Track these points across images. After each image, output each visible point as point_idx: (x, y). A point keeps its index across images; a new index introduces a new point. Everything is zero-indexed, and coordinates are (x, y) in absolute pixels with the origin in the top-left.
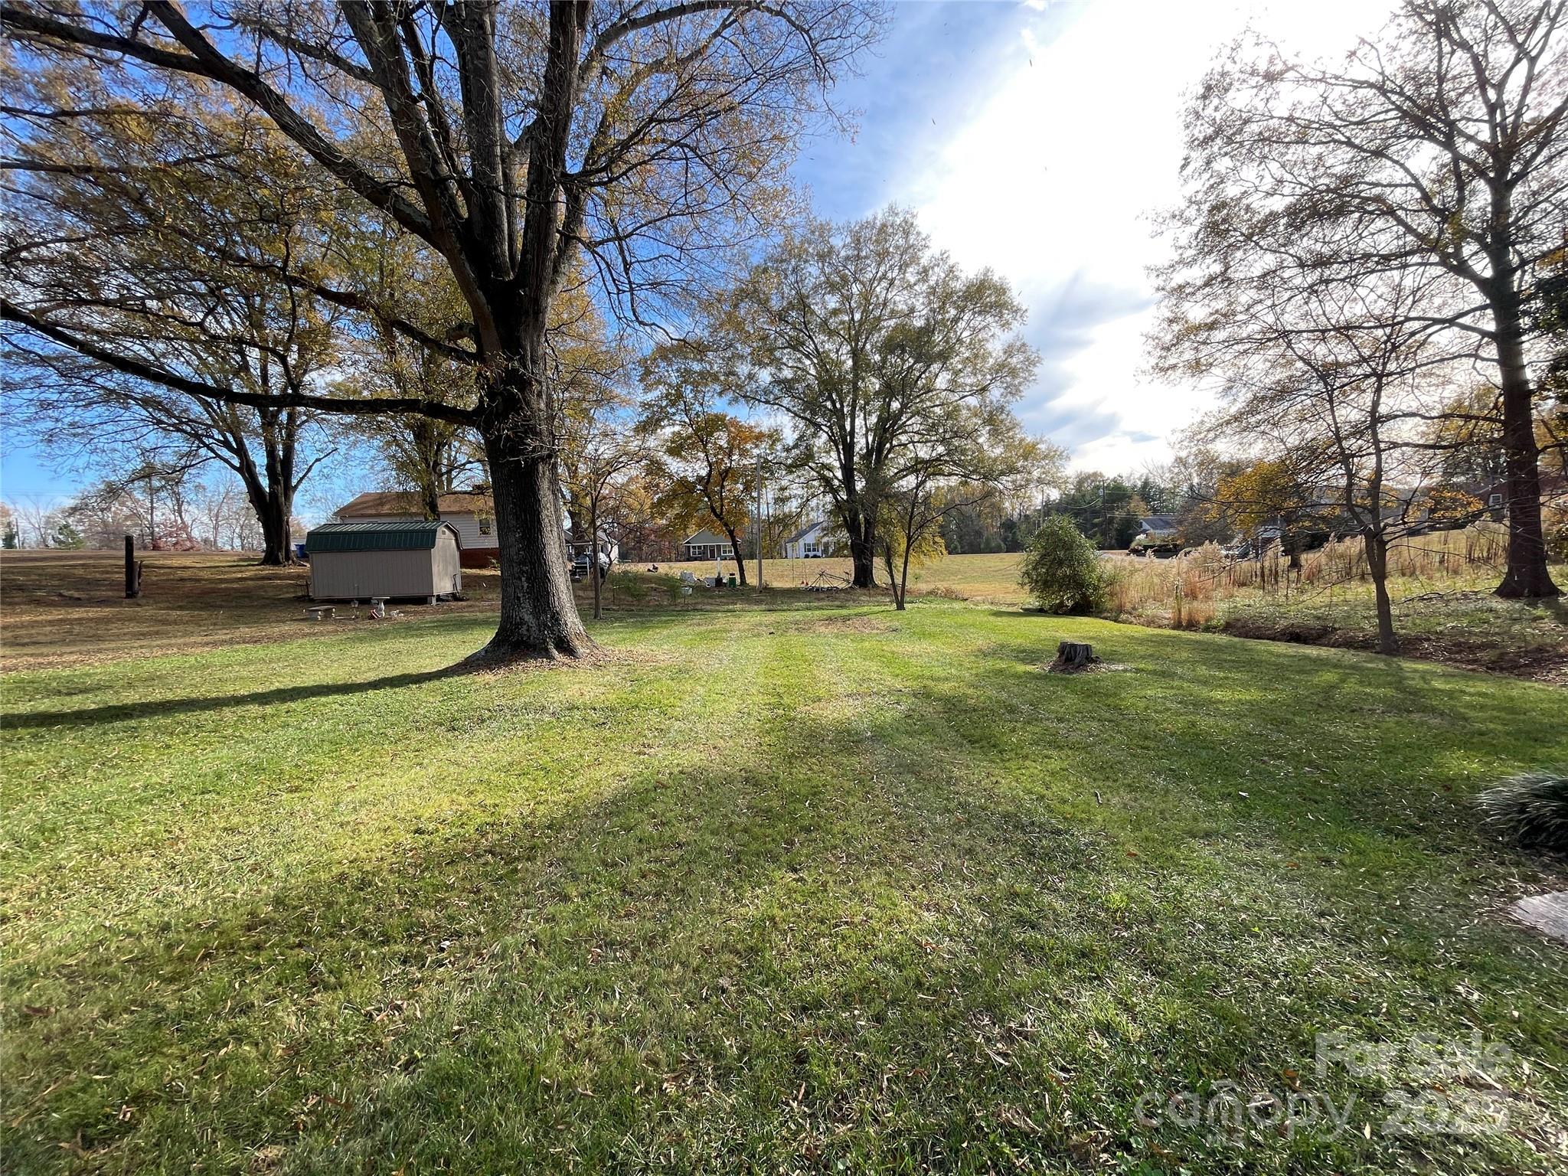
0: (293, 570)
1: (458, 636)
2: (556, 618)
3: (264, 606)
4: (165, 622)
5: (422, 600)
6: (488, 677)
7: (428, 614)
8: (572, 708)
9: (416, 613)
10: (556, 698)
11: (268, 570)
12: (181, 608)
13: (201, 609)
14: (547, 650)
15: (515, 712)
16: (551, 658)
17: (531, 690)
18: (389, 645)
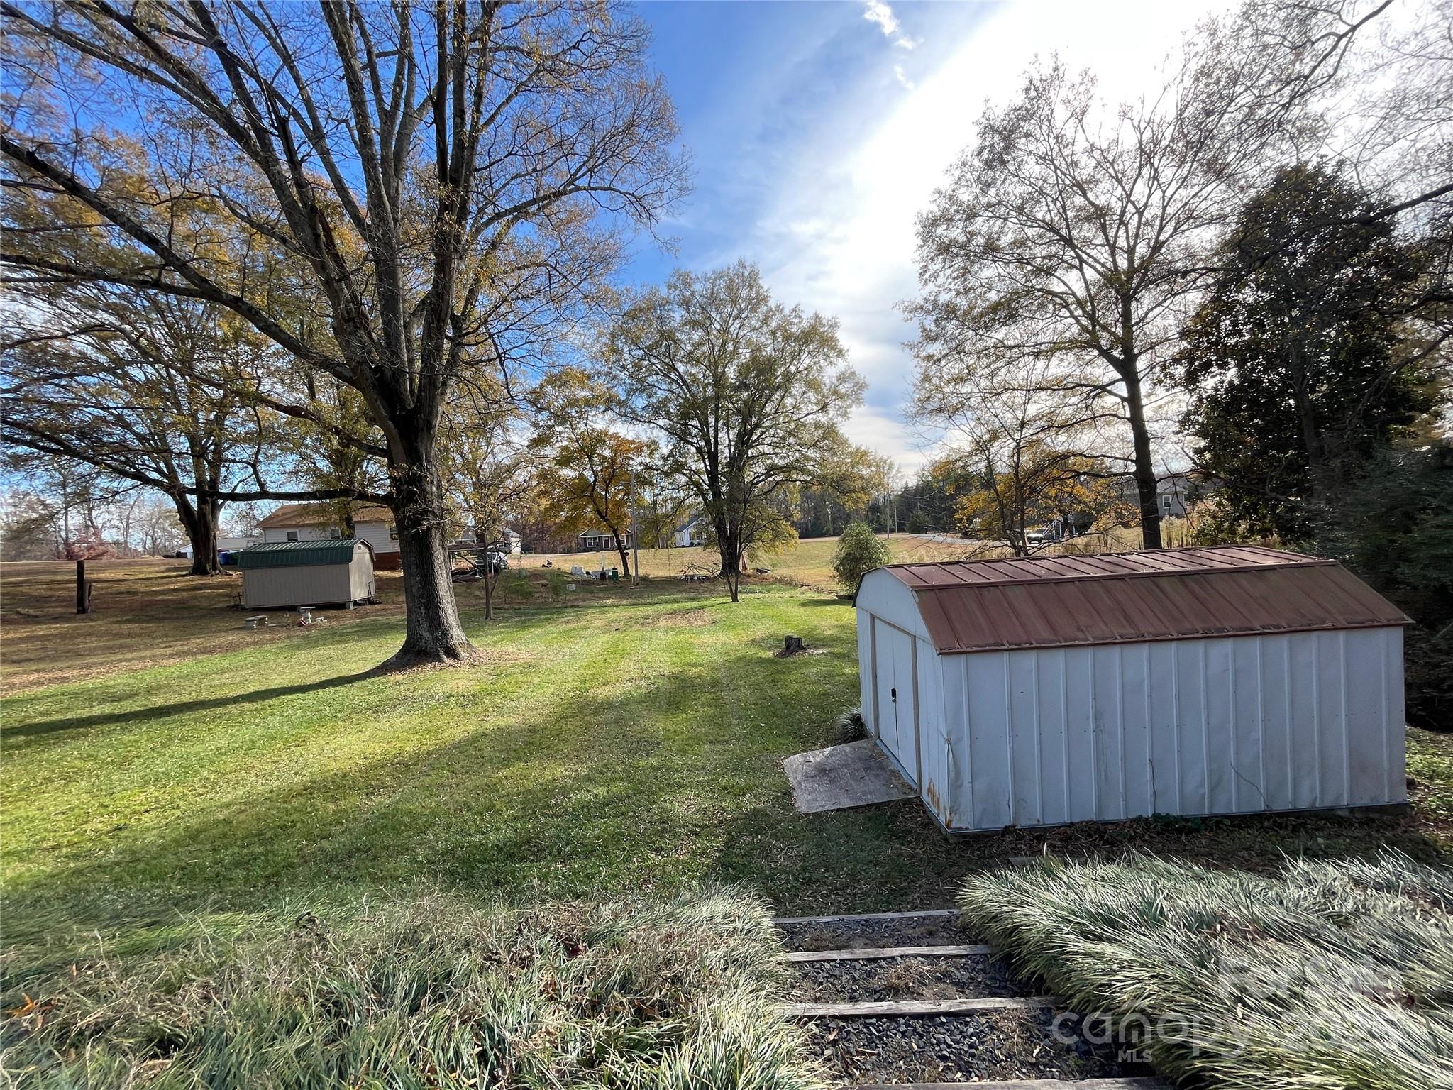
0: (220, 579)
1: (375, 642)
2: (445, 633)
3: (202, 617)
4: (121, 636)
5: (341, 606)
6: (398, 677)
7: (348, 619)
8: (451, 696)
9: (336, 618)
10: (441, 690)
11: (198, 580)
12: (129, 621)
13: (147, 621)
14: (439, 656)
15: (414, 700)
16: (441, 661)
17: (426, 685)
18: (323, 651)
